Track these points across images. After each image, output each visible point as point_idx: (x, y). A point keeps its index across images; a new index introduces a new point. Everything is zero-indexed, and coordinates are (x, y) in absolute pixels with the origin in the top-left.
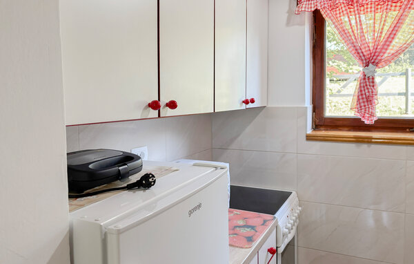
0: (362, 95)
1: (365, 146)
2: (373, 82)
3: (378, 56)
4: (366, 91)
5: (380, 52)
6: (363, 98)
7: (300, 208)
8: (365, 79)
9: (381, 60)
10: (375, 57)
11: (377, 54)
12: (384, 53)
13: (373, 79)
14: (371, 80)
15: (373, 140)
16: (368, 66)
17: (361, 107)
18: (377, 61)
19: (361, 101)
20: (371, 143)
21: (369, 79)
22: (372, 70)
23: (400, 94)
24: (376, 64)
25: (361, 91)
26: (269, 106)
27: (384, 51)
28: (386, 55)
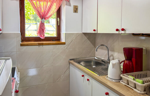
0: (41, 29)
1: (41, 46)
2: (44, 25)
3: (45, 16)
4: (42, 27)
5: (46, 15)
6: (41, 30)
7: (19, 73)
8: (41, 23)
9: (46, 17)
10: (44, 16)
11: (45, 15)
12: (47, 15)
13: (44, 23)
14: (43, 24)
15: (44, 44)
16: (42, 19)
17: (41, 33)
18: (45, 18)
19: (41, 31)
20: (43, 45)
21: (43, 23)
22: (44, 20)
23: (35, 30)
24: (45, 19)
25: (41, 27)
26: (3, 33)
27: (47, 14)
28: (48, 16)
